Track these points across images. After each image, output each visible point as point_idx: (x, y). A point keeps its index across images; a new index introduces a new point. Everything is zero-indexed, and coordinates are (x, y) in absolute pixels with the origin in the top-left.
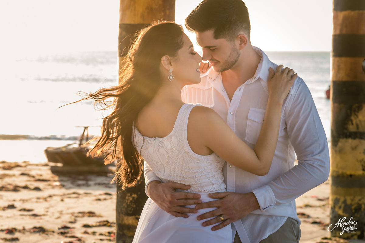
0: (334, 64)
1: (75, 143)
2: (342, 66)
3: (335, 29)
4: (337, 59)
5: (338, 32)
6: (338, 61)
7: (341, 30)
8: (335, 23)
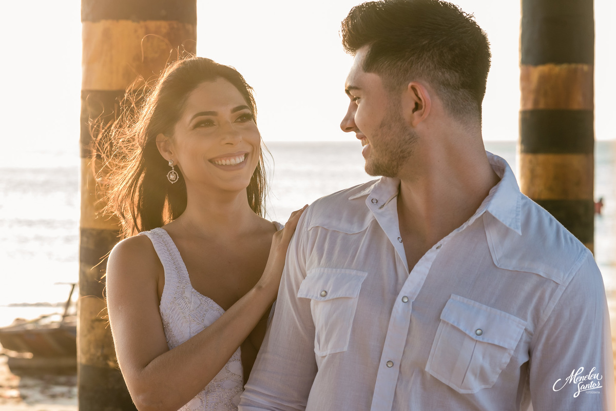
0: (523, 167)
1: (56, 314)
2: (539, 170)
3: (524, 99)
4: (530, 157)
5: (530, 106)
6: (531, 162)
7: (536, 102)
8: (524, 89)
